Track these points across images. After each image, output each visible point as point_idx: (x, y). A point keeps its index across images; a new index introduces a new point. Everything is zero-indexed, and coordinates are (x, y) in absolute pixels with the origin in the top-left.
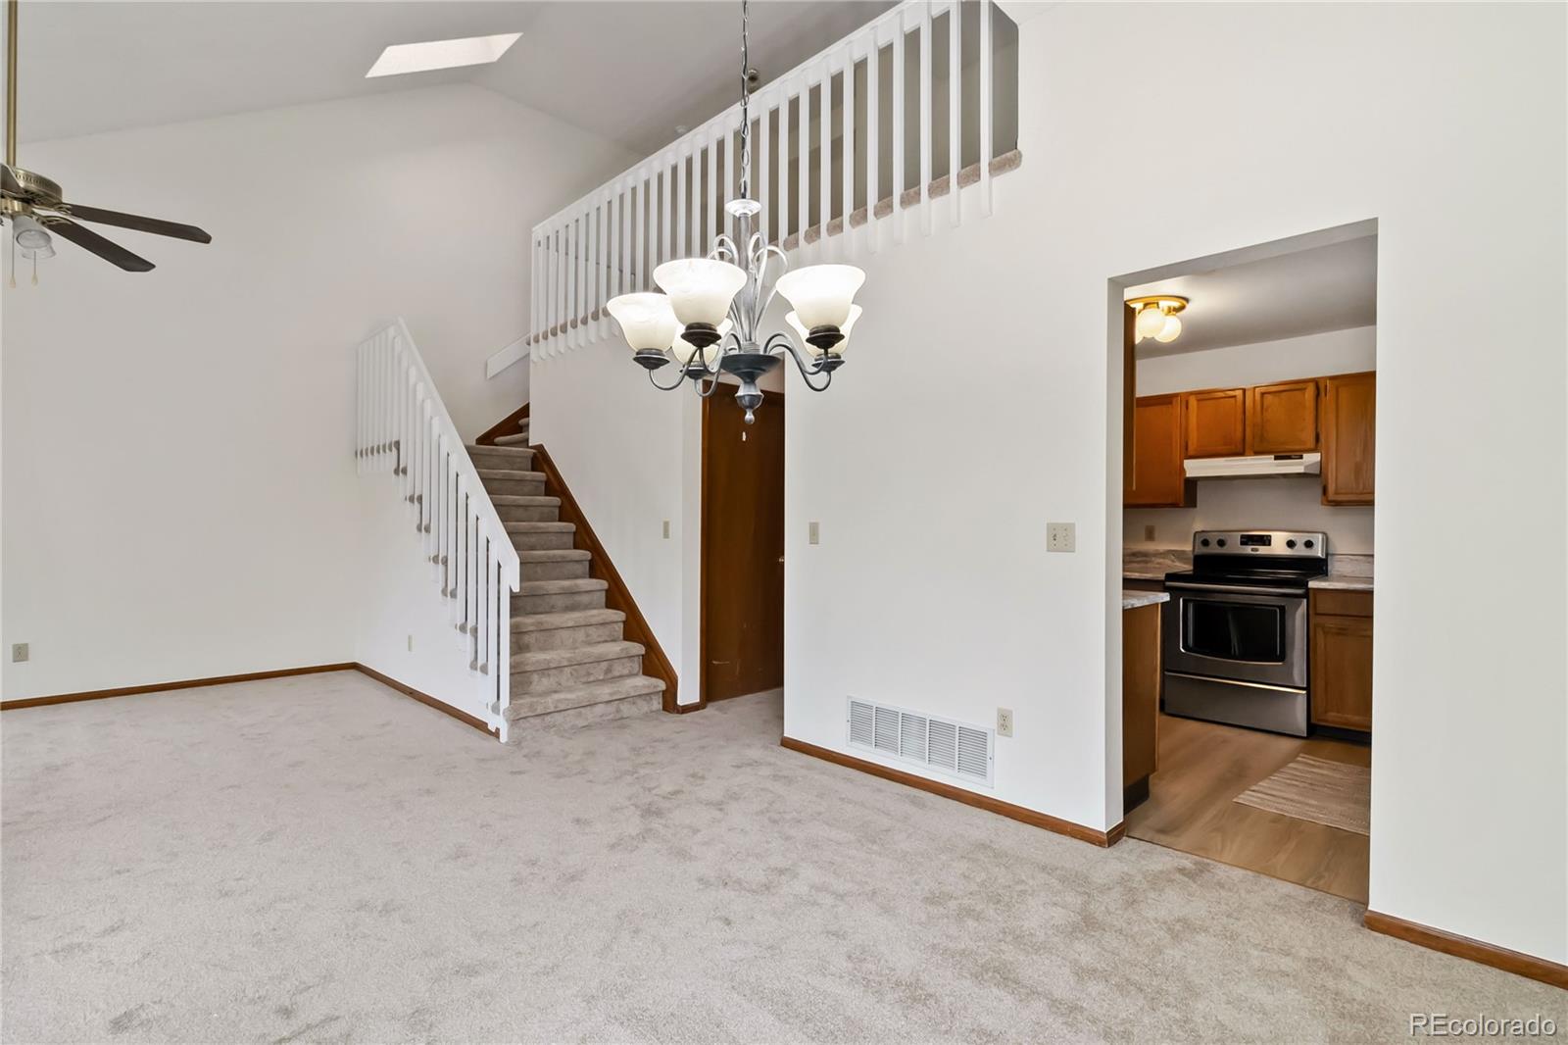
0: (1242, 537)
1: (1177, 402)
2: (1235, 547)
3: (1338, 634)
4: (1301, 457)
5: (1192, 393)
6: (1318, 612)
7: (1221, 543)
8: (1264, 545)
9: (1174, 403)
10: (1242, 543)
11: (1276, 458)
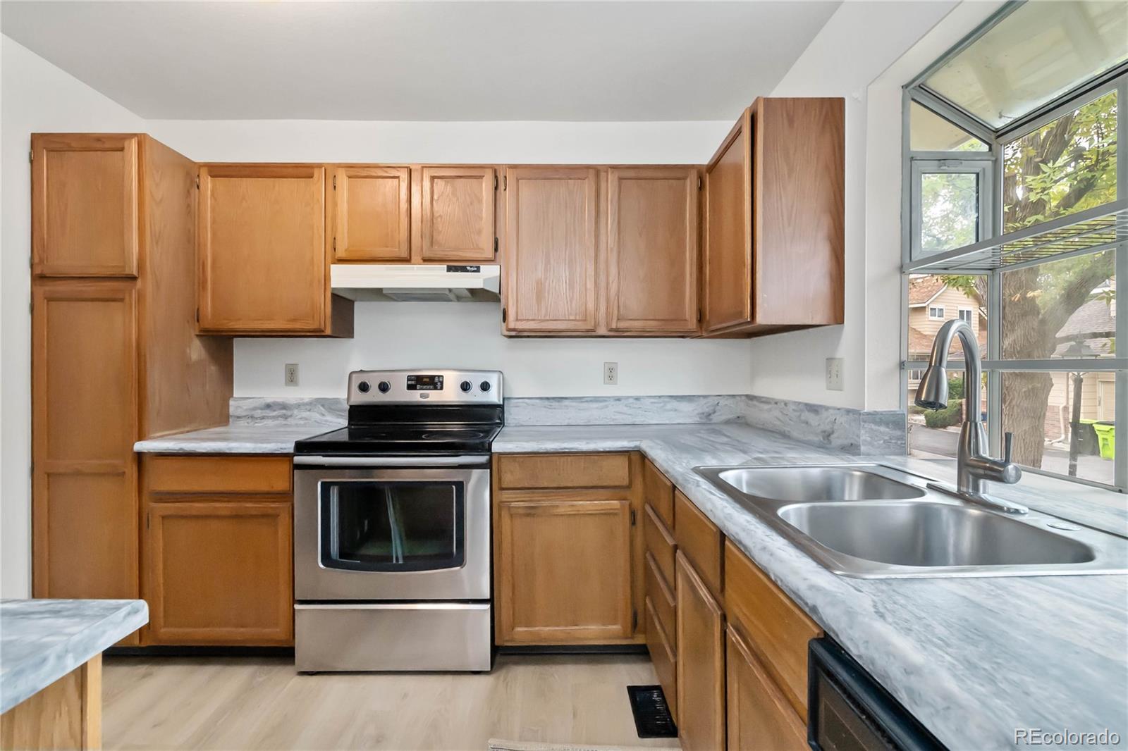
0: (409, 378)
1: (319, 174)
2: (401, 394)
3: (528, 515)
4: (478, 270)
5: (340, 166)
6: (503, 486)
7: (384, 387)
8: (435, 388)
9: (316, 176)
10: (410, 387)
11: (450, 269)
